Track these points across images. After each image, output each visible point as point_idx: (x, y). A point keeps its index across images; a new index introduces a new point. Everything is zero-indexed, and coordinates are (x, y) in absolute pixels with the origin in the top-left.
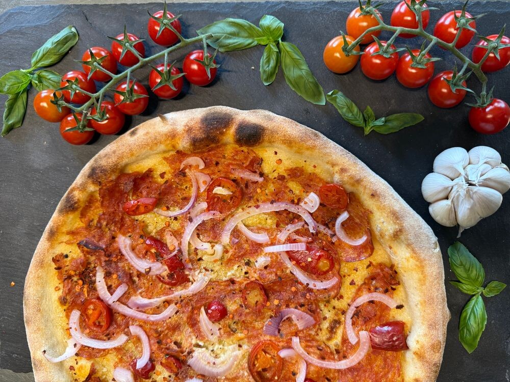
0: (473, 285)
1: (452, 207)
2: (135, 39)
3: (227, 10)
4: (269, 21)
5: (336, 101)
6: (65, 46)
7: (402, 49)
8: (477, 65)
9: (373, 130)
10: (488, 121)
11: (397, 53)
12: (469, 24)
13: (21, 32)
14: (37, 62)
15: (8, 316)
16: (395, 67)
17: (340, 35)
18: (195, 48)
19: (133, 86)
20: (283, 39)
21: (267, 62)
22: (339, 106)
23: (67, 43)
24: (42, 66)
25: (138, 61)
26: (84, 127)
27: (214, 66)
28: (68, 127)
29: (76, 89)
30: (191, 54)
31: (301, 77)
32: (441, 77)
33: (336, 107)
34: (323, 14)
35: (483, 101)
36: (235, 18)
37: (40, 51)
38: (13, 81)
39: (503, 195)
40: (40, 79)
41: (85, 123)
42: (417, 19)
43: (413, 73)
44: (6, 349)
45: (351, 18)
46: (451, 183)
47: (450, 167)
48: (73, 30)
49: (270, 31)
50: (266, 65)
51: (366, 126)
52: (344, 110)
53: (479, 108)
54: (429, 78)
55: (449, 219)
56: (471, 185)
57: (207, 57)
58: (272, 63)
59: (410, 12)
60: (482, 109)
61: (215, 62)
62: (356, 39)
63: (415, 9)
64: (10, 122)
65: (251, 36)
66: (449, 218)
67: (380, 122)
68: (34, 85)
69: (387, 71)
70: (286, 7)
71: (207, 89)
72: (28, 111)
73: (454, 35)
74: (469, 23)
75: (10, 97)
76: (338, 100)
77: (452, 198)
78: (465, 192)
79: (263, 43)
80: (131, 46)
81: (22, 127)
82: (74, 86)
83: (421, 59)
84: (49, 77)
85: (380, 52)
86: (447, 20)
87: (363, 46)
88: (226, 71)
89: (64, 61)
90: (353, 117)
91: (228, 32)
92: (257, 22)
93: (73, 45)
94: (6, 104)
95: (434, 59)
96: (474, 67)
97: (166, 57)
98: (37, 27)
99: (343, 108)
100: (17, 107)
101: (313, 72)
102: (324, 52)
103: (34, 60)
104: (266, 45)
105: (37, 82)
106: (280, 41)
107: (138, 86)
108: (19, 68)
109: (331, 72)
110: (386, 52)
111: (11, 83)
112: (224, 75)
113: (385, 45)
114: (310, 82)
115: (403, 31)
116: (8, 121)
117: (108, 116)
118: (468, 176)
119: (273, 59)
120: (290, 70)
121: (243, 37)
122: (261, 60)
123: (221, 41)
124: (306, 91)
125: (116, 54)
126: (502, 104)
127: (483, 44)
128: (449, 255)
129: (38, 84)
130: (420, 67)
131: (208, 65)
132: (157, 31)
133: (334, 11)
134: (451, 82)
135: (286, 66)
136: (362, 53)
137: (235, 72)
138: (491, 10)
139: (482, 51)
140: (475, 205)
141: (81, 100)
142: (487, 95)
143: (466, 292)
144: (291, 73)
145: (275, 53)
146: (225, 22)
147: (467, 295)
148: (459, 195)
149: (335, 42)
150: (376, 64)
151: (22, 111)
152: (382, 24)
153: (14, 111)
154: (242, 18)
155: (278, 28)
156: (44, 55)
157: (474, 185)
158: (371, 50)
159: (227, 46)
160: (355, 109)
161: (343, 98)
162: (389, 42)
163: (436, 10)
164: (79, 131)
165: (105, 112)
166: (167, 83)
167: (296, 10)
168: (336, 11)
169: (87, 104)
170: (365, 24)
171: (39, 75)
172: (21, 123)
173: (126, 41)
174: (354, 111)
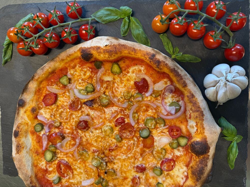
7: (189, 21)
8: (227, 27)
10: (233, 55)
12: (223, 8)
17: (159, 15)
31: (139, 34)
35: (231, 45)
36: (109, 7)
42: (196, 6)
43: (195, 32)
50: (123, 27)
53: (229, 49)
54: (203, 34)
59: (193, 2)
73: (215, 13)
83: (198, 25)
91: (106, 14)
95: (205, 25)
102: (152, 22)
104: (123, 18)
106: (130, 17)
110: (181, 22)
113: (181, 19)
115: (190, 11)
119: (126, 25)
122: (121, 25)
123: (103, 19)
124: (141, 41)
130: (198, 29)
136: (170, 23)
142: (232, 42)
144: (135, 32)
149: (157, 18)
152: (179, 9)
158: (174, 21)
159: (106, 21)
162: (183, 17)
168: (158, 3)
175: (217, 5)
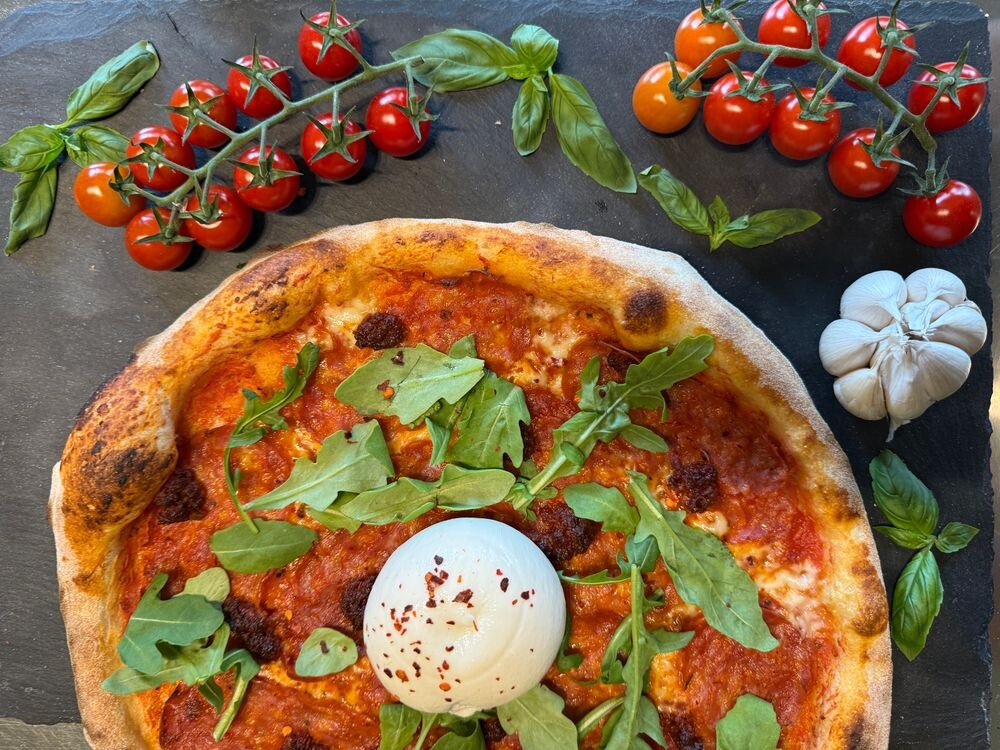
0: (919, 532)
1: (878, 380)
2: (273, 65)
3: (448, 13)
4: (529, 34)
5: (656, 187)
6: (134, 80)
7: (781, 86)
8: (918, 118)
9: (727, 240)
10: (940, 221)
11: (771, 94)
12: (904, 41)
13: (46, 53)
14: (78, 111)
15: (15, 611)
16: (768, 120)
17: (666, 60)
18: (387, 84)
19: (271, 156)
20: (556, 69)
21: (524, 112)
22: (662, 196)
23: (136, 73)
24: (87, 118)
25: (279, 106)
26: (174, 234)
27: (428, 117)
28: (141, 234)
29: (158, 161)
30: (382, 95)
31: (590, 140)
32: (853, 139)
33: (657, 198)
34: (630, 23)
35: (931, 184)
36: (464, 29)
37: (85, 91)
38: (30, 145)
39: (972, 359)
40: (83, 142)
41: (177, 227)
42: (809, 31)
43: (803, 132)
44: (11, 676)
45: (685, 30)
46: (875, 336)
47: (873, 307)
48: (149, 48)
49: (532, 52)
50: (524, 118)
51: (713, 233)
52: (673, 203)
53: (922, 198)
54: (831, 141)
55: (873, 405)
56: (913, 337)
57: (414, 100)
58: (536, 114)
59: (795, 17)
60: (929, 199)
61: (427, 111)
62: (694, 69)
63: (805, 13)
64: (24, 227)
65: (494, 62)
66: (873, 401)
67: (739, 224)
68: (72, 155)
69: (753, 129)
70: (561, 8)
71: (410, 163)
72: (59, 206)
73: (876, 62)
74: (904, 38)
75: (24, 177)
76: (660, 184)
77: (879, 363)
78: (904, 352)
79: (517, 76)
80: (267, 78)
81: (46, 237)
82: (155, 155)
83: (817, 104)
84: (100, 140)
85: (742, 92)
86: (862, 33)
87: (707, 81)
88: (447, 128)
89: (131, 108)
90: (689, 215)
91: (452, 54)
92: (506, 36)
93: (149, 77)
94: (17, 190)
95: (841, 105)
96: (914, 121)
97: (335, 100)
98: (77, 42)
99: (670, 199)
100: (37, 197)
101: (612, 131)
102: (635, 92)
103: (71, 107)
104: (523, 81)
105: (77, 149)
106: (551, 73)
107: (281, 156)
108: (41, 121)
109: (648, 131)
110: (752, 91)
111: (27, 150)
112: (444, 137)
113: (750, 79)
114: (608, 150)
115: (783, 52)
116: (18, 225)
117: (220, 212)
118: (907, 323)
119: (536, 105)
120: (569, 127)
121: (479, 65)
122: (515, 109)
123: (437, 72)
124: (599, 168)
125: (237, 94)
126: (965, 191)
127: (928, 79)
128: (873, 475)
129: (80, 153)
130: (815, 119)
131: (415, 116)
132: (316, 51)
133: (651, 18)
134: (872, 148)
135: (562, 120)
136: (708, 93)
137: (464, 131)
138: (940, 18)
139: (927, 91)
140: (922, 375)
141: (168, 182)
142: (938, 172)
143: (903, 544)
144: (573, 133)
145: (541, 95)
146: (445, 36)
147: (905, 550)
148: (892, 357)
149: (656, 75)
150: (733, 114)
151: (47, 205)
152: (744, 40)
153: (32, 205)
154: (477, 28)
155: (548, 48)
156: (92, 97)
157: (921, 339)
158: (724, 88)
159: (448, 80)
160: (694, 202)
161: (669, 180)
162: (758, 72)
163: (842, 14)
164: (165, 243)
165: (217, 206)
166: (338, 150)
167: (579, 14)
168: (654, 18)
169: (180, 190)
170: (710, 40)
171: (81, 136)
172: (44, 228)
173: (257, 69)
174: (690, 204)
175: (885, 32)
